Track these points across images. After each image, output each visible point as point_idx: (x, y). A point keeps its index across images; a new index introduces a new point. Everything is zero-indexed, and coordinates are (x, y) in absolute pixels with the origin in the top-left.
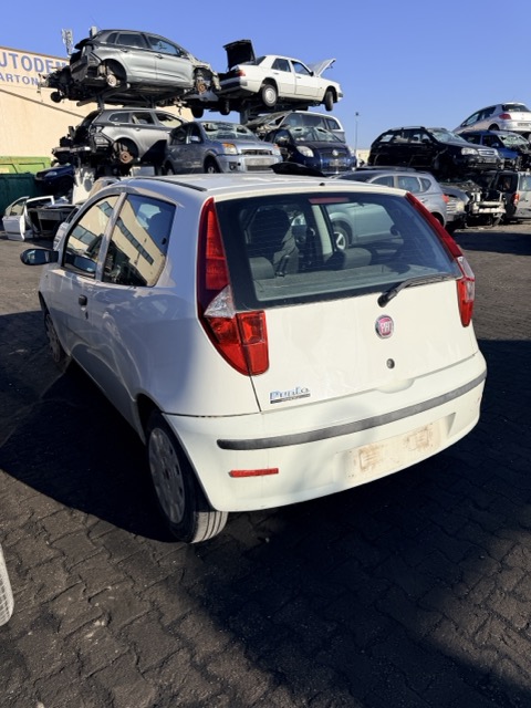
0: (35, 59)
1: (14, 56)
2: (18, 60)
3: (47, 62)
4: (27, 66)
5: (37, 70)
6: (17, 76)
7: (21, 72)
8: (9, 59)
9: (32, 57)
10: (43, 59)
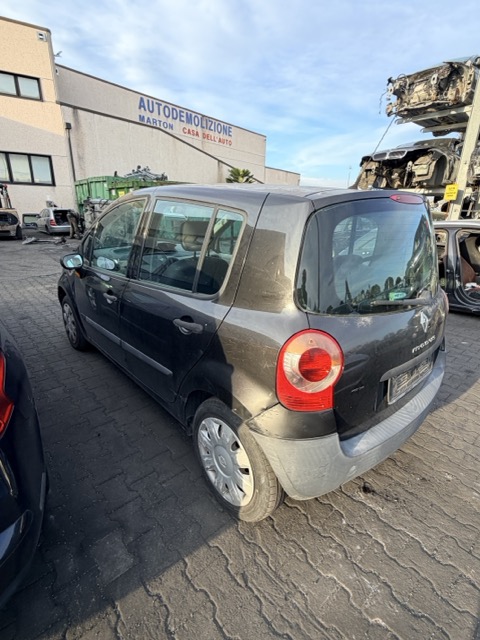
0: (173, 109)
1: (159, 105)
2: (162, 108)
3: (181, 111)
4: (167, 114)
5: (173, 118)
7: (162, 118)
8: (156, 106)
9: (170, 107)
10: (178, 109)
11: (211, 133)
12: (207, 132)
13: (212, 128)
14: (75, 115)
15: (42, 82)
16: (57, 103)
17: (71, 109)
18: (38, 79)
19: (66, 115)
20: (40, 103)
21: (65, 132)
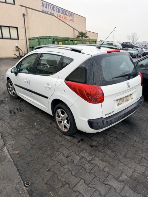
0: (54, 7)
2: (50, 6)
3: (56, 8)
4: (52, 9)
5: (54, 11)
6: (49, 12)
8: (48, 6)
11: (67, 17)
12: (66, 16)
13: (67, 14)
14: (26, 10)
16: (21, 5)
17: (25, 8)
19: (23, 10)
20: (14, 5)
21: (23, 17)
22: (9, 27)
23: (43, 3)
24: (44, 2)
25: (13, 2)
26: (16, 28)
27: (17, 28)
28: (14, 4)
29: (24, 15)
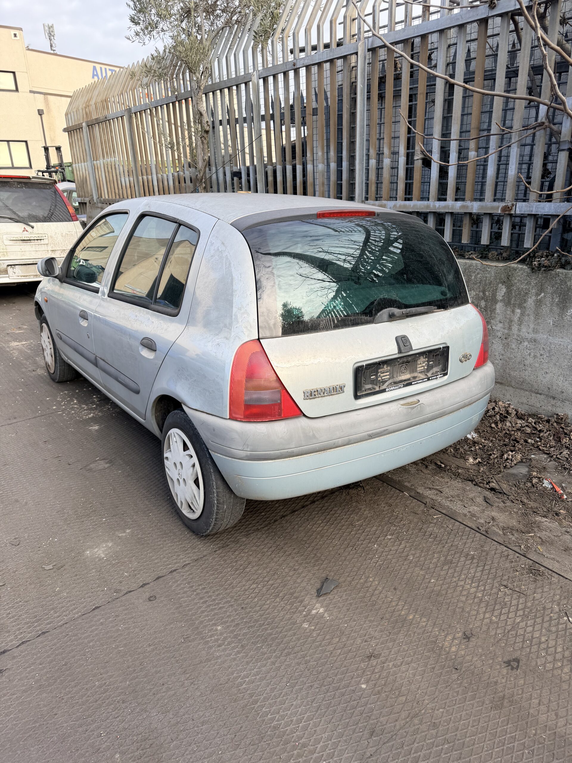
1: (112, 71)
14: (46, 101)
15: (17, 74)
16: (31, 92)
17: (42, 96)
18: (14, 73)
19: (39, 102)
20: (16, 93)
21: (39, 116)
22: (8, 141)
23: (94, 68)
24: (98, 67)
25: (14, 88)
26: (24, 143)
27: (26, 142)
28: (17, 90)
29: (40, 113)
